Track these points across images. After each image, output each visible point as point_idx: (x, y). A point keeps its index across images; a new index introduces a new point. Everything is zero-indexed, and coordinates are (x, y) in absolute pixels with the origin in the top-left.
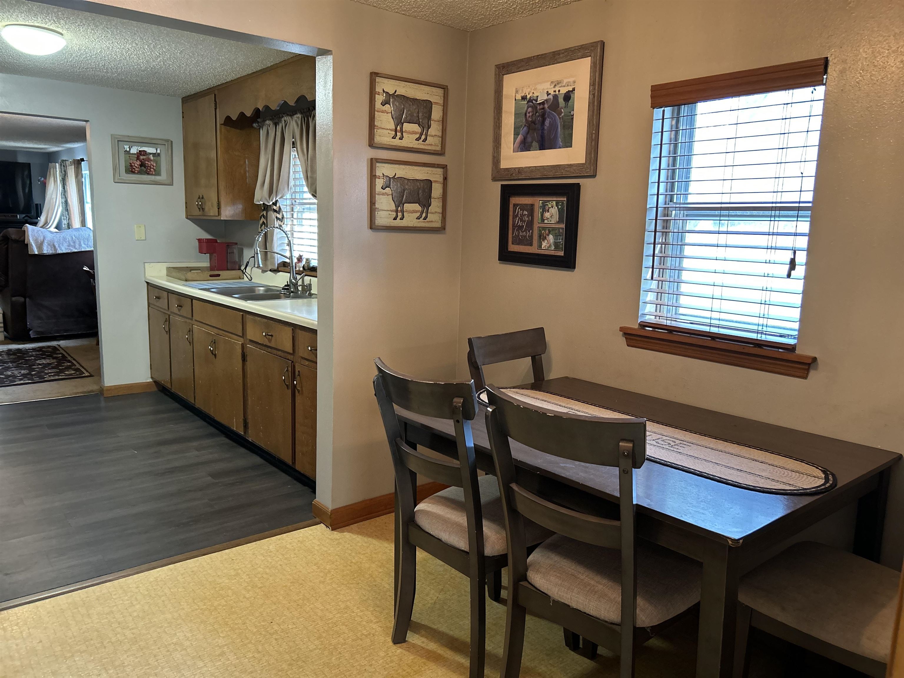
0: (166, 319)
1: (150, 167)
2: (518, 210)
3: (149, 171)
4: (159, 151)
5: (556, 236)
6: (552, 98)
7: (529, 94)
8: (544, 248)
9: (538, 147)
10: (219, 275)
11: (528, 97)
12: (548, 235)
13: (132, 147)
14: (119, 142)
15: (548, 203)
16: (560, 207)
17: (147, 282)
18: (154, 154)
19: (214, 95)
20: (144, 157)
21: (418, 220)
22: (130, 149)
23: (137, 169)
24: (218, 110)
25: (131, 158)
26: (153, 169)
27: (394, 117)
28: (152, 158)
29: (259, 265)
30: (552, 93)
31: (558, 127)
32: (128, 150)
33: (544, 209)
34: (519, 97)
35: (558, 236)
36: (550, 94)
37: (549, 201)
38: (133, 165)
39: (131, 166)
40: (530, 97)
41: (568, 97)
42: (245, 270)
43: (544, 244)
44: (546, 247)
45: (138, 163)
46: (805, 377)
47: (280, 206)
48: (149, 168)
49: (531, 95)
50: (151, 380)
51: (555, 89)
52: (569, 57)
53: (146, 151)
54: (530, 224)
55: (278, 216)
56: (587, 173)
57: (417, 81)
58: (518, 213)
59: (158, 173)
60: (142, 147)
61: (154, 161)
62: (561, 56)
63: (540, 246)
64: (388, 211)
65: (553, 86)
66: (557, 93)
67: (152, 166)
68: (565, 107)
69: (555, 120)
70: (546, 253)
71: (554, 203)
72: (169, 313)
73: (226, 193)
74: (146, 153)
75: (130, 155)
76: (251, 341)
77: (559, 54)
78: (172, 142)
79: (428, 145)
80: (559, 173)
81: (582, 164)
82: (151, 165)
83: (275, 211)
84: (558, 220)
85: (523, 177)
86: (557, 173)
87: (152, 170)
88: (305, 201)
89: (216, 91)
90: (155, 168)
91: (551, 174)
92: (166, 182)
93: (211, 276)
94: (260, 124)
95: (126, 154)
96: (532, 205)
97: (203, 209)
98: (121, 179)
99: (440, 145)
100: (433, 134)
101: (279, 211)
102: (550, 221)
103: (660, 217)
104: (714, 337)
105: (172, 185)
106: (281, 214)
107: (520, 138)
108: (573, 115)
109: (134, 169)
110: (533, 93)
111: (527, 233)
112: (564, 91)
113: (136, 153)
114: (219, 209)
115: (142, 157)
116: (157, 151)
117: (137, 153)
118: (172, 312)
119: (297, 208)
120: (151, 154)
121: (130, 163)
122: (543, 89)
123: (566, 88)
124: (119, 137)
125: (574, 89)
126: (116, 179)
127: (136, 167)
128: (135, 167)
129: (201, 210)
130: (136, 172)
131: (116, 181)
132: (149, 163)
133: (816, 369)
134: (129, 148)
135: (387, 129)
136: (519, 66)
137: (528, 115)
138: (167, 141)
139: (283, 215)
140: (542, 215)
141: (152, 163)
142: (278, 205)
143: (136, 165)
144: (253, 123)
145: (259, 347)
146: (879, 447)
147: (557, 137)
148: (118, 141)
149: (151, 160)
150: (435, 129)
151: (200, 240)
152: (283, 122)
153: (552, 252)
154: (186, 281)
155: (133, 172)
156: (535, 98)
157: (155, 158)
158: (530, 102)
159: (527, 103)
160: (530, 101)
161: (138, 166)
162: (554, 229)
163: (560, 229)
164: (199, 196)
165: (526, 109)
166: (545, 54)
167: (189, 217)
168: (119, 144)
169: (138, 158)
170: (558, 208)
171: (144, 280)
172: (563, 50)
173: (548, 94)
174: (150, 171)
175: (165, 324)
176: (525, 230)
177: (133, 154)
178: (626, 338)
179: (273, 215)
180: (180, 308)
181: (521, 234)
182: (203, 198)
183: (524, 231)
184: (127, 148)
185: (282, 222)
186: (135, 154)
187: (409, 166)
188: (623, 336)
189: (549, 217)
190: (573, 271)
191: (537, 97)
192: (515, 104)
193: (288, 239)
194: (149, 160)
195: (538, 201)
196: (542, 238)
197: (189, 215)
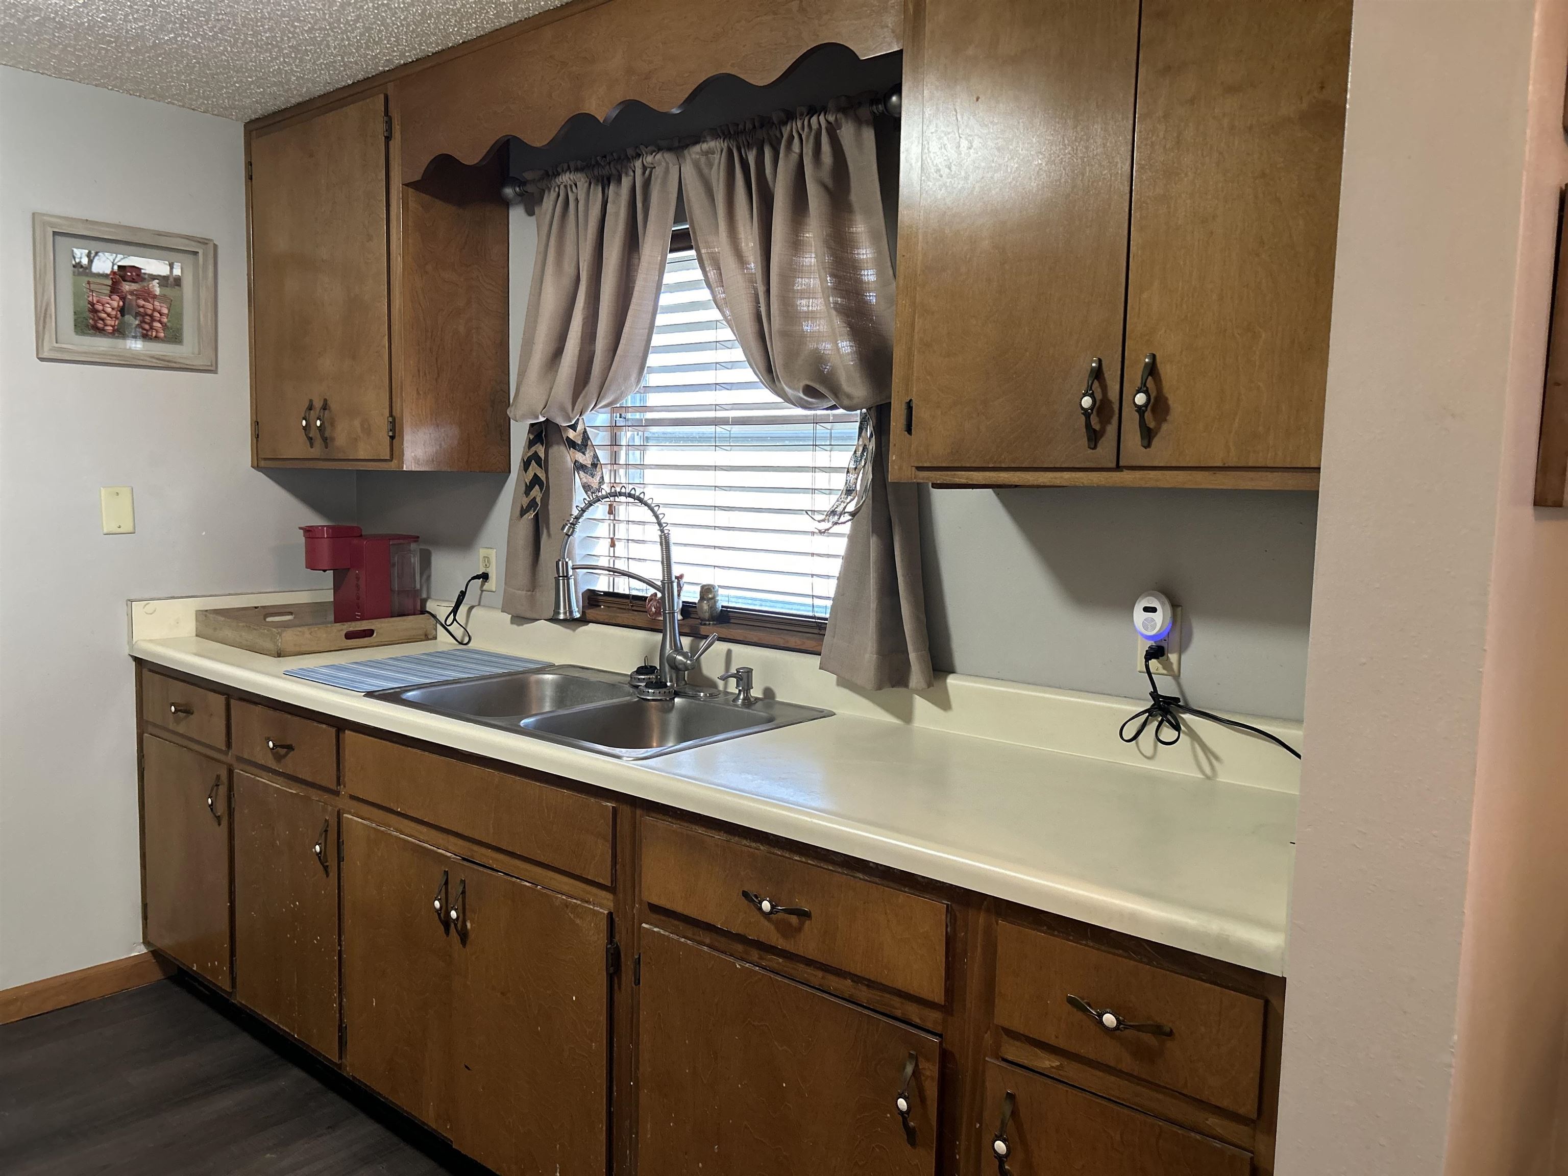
0: (218, 777)
1: (151, 316)
3: (147, 327)
4: (177, 272)
10: (369, 633)
13: (96, 254)
14: (58, 238)
17: (136, 659)
18: (164, 280)
19: (382, 96)
20: (134, 286)
22: (91, 261)
23: (109, 322)
24: (395, 144)
25: (92, 286)
26: (160, 321)
28: (157, 291)
29: (571, 612)
32: (85, 261)
38: (99, 307)
39: (94, 311)
42: (455, 616)
45: (116, 302)
47: (585, 432)
48: (148, 319)
50: (143, 950)
53: (140, 269)
55: (580, 457)
59: (175, 337)
60: (127, 255)
61: (163, 298)
67: (157, 314)
72: (229, 759)
73: (418, 393)
74: (138, 275)
75: (91, 280)
76: (655, 909)
78: (215, 246)
82: (154, 310)
83: (572, 444)
87: (157, 325)
88: (650, 415)
89: (390, 86)
90: (165, 320)
92: (198, 362)
93: (349, 636)
94: (530, 188)
95: (79, 274)
97: (325, 439)
98: (61, 350)
101: (584, 444)
105: (215, 372)
106: (589, 454)
109: (103, 320)
113: (108, 272)
114: (392, 438)
115: (127, 287)
116: (172, 267)
117: (113, 273)
118: (240, 759)
119: (625, 437)
120: (153, 277)
121: (92, 304)
124: (58, 220)
126: (46, 348)
127: (109, 315)
128: (104, 315)
129: (318, 442)
130: (109, 328)
131: (46, 355)
132: (150, 306)
134: (89, 255)
138: (204, 242)
139: (596, 456)
141: (156, 303)
142: (580, 427)
143: (109, 310)
144: (503, 185)
145: (708, 941)
148: (55, 233)
149: (155, 297)
151: (309, 532)
152: (639, 171)
154: (279, 656)
155: (98, 330)
157: (168, 291)
161: (114, 313)
164: (311, 401)
167: (262, 463)
168: (56, 241)
169: (114, 289)
171: (127, 651)
174: (152, 328)
175: (213, 794)
177: (99, 275)
179: (570, 457)
180: (284, 751)
182: (325, 407)
184: (81, 255)
185: (593, 476)
186: (105, 276)
193: (662, 531)
194: (148, 295)
197: (265, 459)
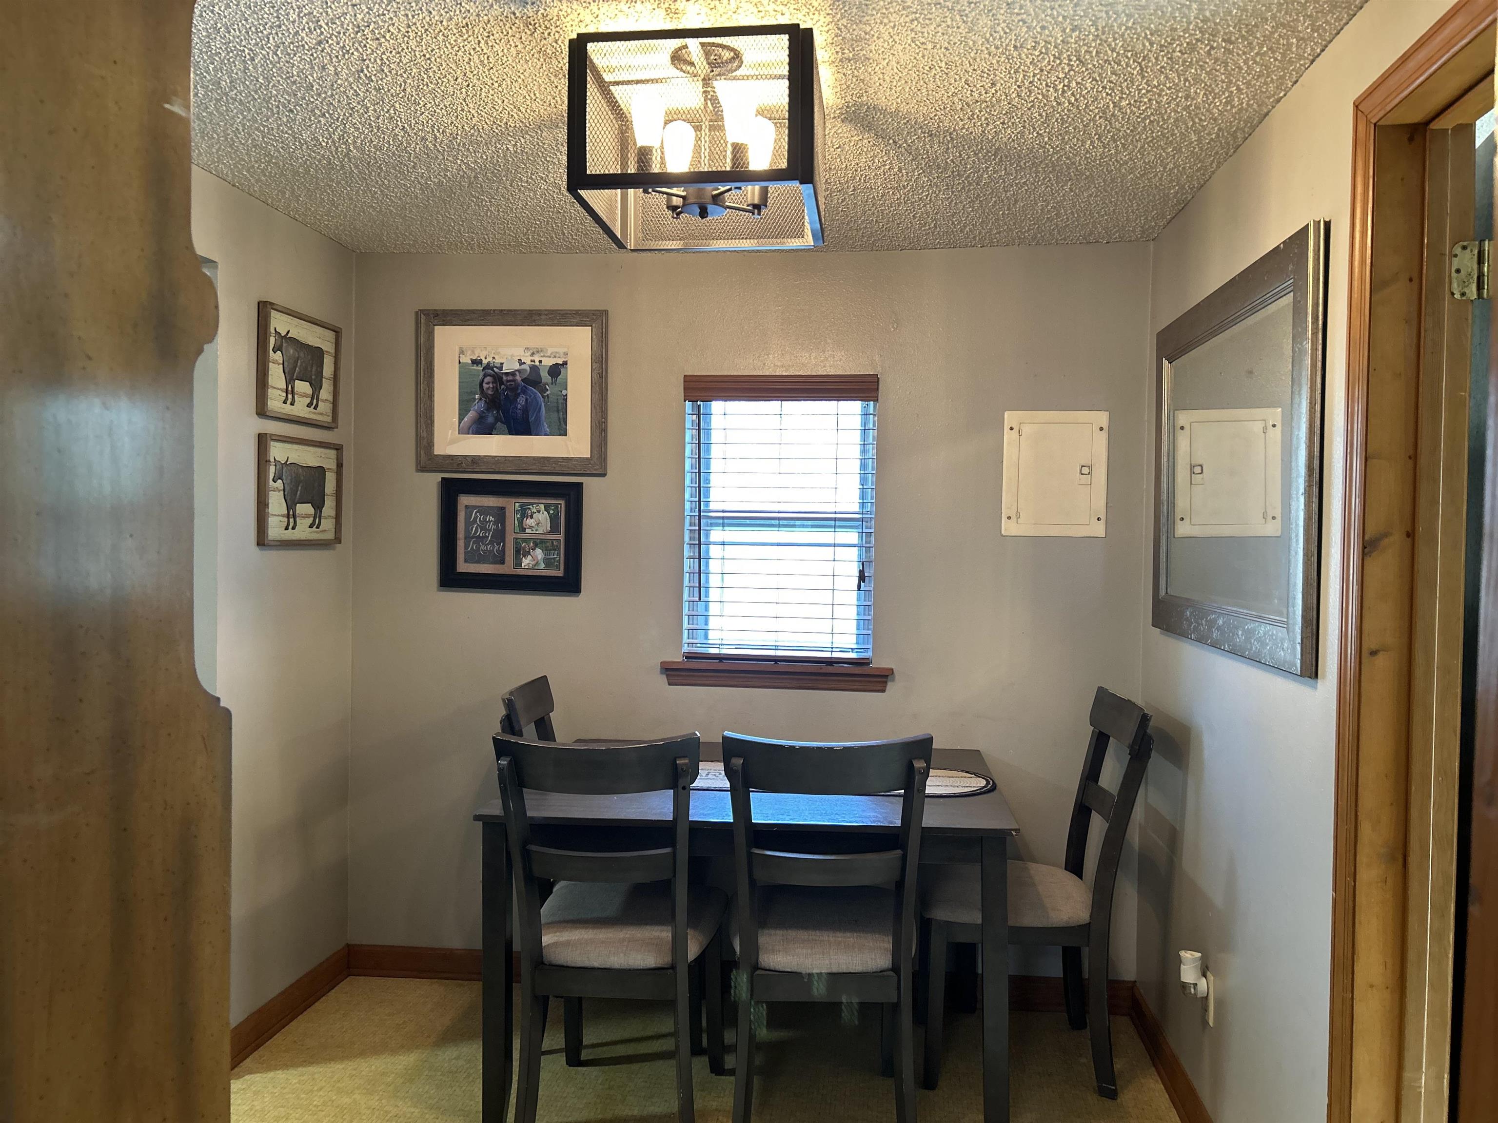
2: (476, 513)
5: (546, 550)
6: (528, 369)
7: (486, 358)
8: (527, 567)
9: (507, 431)
11: (485, 362)
12: (533, 550)
15: (531, 507)
16: (552, 512)
21: (311, 529)
27: (286, 371)
30: (529, 362)
31: (540, 408)
33: (524, 513)
34: (466, 359)
35: (551, 550)
36: (524, 363)
37: (532, 504)
40: (489, 363)
41: (556, 370)
43: (526, 562)
44: (531, 565)
46: (883, 691)
49: (490, 359)
51: (532, 358)
52: (556, 321)
54: (500, 536)
56: (596, 470)
57: (311, 319)
58: (476, 518)
62: (543, 317)
63: (518, 564)
64: (279, 515)
65: (529, 353)
66: (537, 363)
68: (552, 384)
69: (535, 397)
70: (530, 572)
71: (542, 506)
77: (540, 315)
79: (318, 414)
80: (549, 468)
81: (587, 458)
84: (549, 529)
85: (483, 468)
86: (545, 468)
91: (535, 468)
96: (503, 509)
99: (331, 415)
100: (324, 398)
102: (537, 530)
103: (704, 526)
104: (776, 660)
107: (471, 415)
108: (566, 395)
110: (494, 358)
111: (494, 547)
112: (548, 362)
122: (512, 356)
123: (551, 359)
125: (565, 363)
133: (893, 680)
135: (278, 389)
136: (467, 318)
137: (485, 386)
140: (521, 522)
146: (959, 747)
147: (540, 421)
150: (326, 393)
153: (543, 571)
156: (498, 365)
158: (488, 369)
159: (483, 370)
160: (488, 366)
162: (543, 541)
163: (554, 542)
165: (481, 377)
166: (515, 310)
170: (549, 513)
172: (546, 310)
173: (521, 363)
176: (491, 542)
178: (667, 676)
181: (483, 547)
183: (488, 544)
187: (303, 447)
188: (662, 673)
189: (533, 525)
190: (578, 596)
191: (502, 364)
192: (460, 368)
195: (512, 505)
196: (520, 553)
